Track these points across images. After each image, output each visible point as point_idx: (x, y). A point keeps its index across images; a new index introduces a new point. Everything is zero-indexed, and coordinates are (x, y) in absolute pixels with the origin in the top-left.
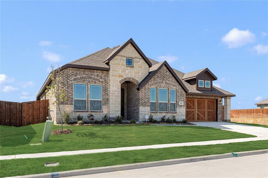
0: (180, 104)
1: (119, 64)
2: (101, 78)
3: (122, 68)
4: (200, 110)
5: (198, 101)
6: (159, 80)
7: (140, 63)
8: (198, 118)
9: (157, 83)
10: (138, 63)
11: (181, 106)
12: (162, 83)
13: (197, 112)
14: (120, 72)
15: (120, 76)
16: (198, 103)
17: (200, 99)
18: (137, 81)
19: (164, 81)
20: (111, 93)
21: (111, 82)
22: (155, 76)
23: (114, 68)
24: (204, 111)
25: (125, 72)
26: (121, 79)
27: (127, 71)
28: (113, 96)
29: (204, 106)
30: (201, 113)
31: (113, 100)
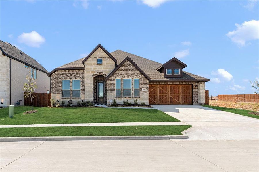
0: (143, 90)
1: (91, 64)
2: (80, 75)
3: (93, 66)
4: (174, 94)
5: (171, 86)
6: (123, 72)
7: (108, 61)
8: (171, 102)
9: (121, 75)
10: (106, 61)
11: (144, 92)
12: (126, 74)
13: (170, 96)
14: (92, 69)
15: (92, 72)
16: (171, 89)
17: (174, 85)
18: (105, 75)
19: (127, 73)
20: (86, 85)
21: (86, 77)
22: (120, 69)
23: (88, 67)
24: (178, 96)
25: (96, 68)
26: (93, 74)
27: (97, 68)
28: (87, 86)
29: (178, 91)
30: (174, 97)
31: (87, 90)
